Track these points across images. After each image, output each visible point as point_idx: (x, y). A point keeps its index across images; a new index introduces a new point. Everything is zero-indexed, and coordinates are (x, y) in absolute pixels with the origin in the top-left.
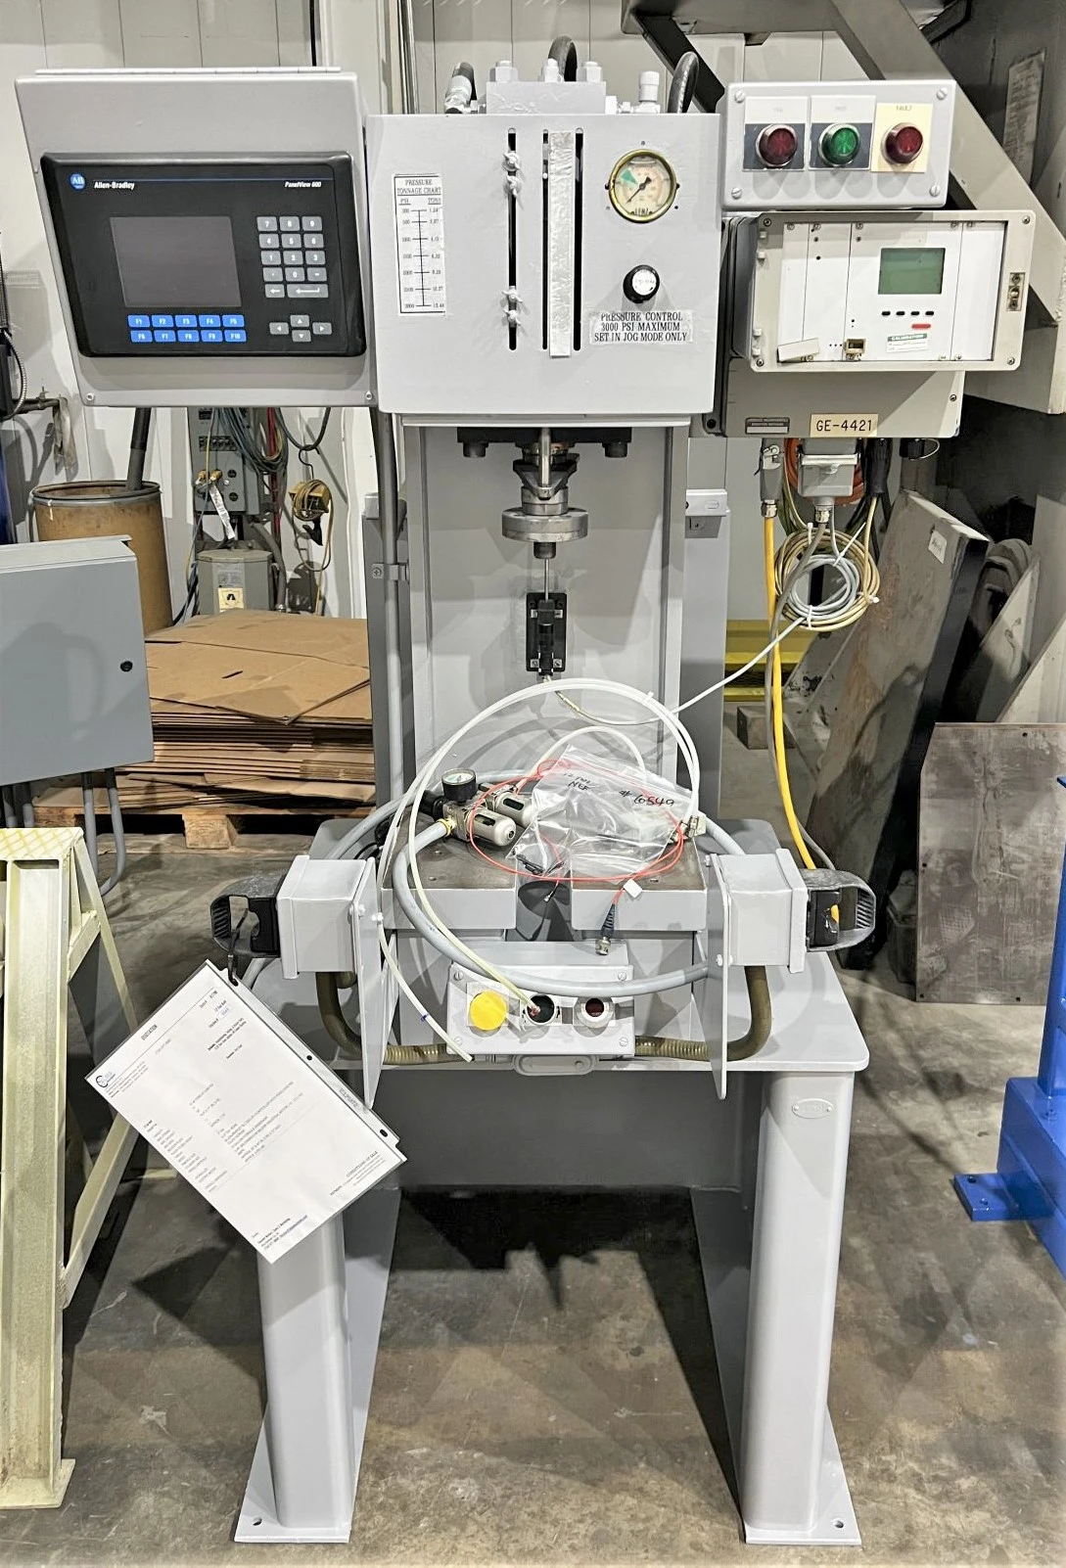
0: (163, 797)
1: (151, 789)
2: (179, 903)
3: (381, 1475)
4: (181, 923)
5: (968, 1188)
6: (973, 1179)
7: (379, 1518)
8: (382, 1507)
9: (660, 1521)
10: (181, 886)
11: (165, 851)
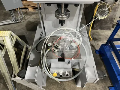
0: (26, 6)
1: (25, 6)
2: (29, 18)
3: (48, 80)
4: (29, 20)
5: (96, 51)
6: (97, 50)
7: (48, 84)
8: (48, 83)
9: (70, 85)
10: (29, 16)
11: (28, 11)
